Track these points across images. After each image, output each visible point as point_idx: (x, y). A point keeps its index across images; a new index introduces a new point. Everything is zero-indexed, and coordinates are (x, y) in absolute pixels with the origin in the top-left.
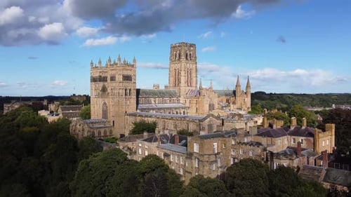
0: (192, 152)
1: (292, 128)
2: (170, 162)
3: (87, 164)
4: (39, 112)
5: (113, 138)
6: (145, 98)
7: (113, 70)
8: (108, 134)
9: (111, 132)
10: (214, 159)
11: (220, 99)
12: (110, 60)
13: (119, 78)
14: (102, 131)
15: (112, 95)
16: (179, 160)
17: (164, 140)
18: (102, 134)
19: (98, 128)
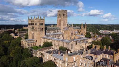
0: (65, 60)
1: (104, 50)
2: (57, 63)
3: (25, 62)
4: (11, 34)
5: (36, 46)
6: (48, 31)
7: (36, 21)
8: (34, 45)
9: (35, 44)
10: (74, 64)
11: (75, 30)
12: (35, 17)
13: (38, 24)
14: (32, 44)
15: (36, 30)
16: (60, 62)
17: (55, 52)
18: (32, 45)
19: (30, 43)
